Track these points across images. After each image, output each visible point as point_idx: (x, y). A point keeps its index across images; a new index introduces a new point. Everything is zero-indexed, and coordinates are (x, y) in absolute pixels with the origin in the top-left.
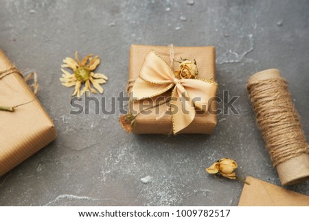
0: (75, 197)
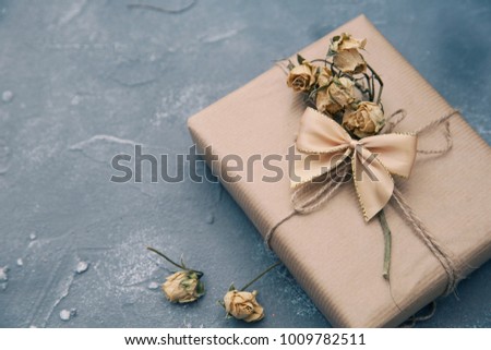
0: (116, 140)
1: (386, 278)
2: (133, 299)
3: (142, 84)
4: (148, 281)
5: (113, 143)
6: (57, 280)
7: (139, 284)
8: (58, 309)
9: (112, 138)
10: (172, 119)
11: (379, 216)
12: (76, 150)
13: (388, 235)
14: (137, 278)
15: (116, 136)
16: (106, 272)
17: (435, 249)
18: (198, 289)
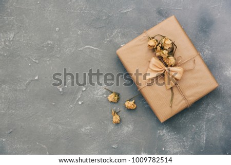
1: (171, 107)
2: (99, 99)
3: (101, 27)
4: (103, 94)
5: (92, 49)
6: (77, 92)
7: (101, 95)
8: (78, 101)
9: (91, 47)
10: (110, 41)
11: (171, 88)
12: (80, 50)
13: (173, 94)
14: (100, 93)
15: (93, 46)
16: (91, 91)
17: (185, 98)
18: (118, 99)
